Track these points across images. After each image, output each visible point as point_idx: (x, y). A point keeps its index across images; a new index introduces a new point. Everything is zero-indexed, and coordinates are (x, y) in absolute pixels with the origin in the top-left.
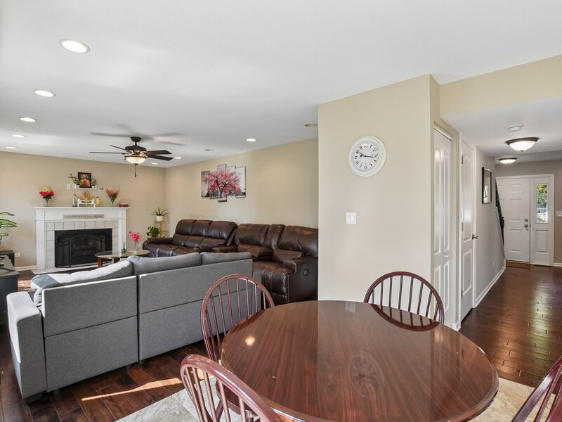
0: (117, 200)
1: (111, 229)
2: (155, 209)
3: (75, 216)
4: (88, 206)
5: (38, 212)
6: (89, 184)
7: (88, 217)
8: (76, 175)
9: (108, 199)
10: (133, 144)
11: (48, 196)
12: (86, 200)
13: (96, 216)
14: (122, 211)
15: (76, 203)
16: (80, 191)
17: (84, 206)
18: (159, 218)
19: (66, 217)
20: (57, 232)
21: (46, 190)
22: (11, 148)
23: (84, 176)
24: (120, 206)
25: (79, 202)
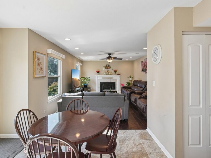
0: (117, 73)
1: (115, 82)
2: (129, 76)
3: (105, 78)
4: (108, 75)
5: (96, 76)
6: (109, 68)
7: (109, 78)
8: (105, 66)
9: (114, 73)
10: (109, 56)
11: (98, 72)
12: (108, 73)
13: (111, 78)
14: (118, 77)
15: (105, 74)
16: (106, 70)
17: (107, 75)
18: (130, 79)
19: (103, 78)
20: (101, 83)
21: (98, 70)
22: (88, 60)
23: (107, 66)
24: (117, 75)
25: (106, 74)
